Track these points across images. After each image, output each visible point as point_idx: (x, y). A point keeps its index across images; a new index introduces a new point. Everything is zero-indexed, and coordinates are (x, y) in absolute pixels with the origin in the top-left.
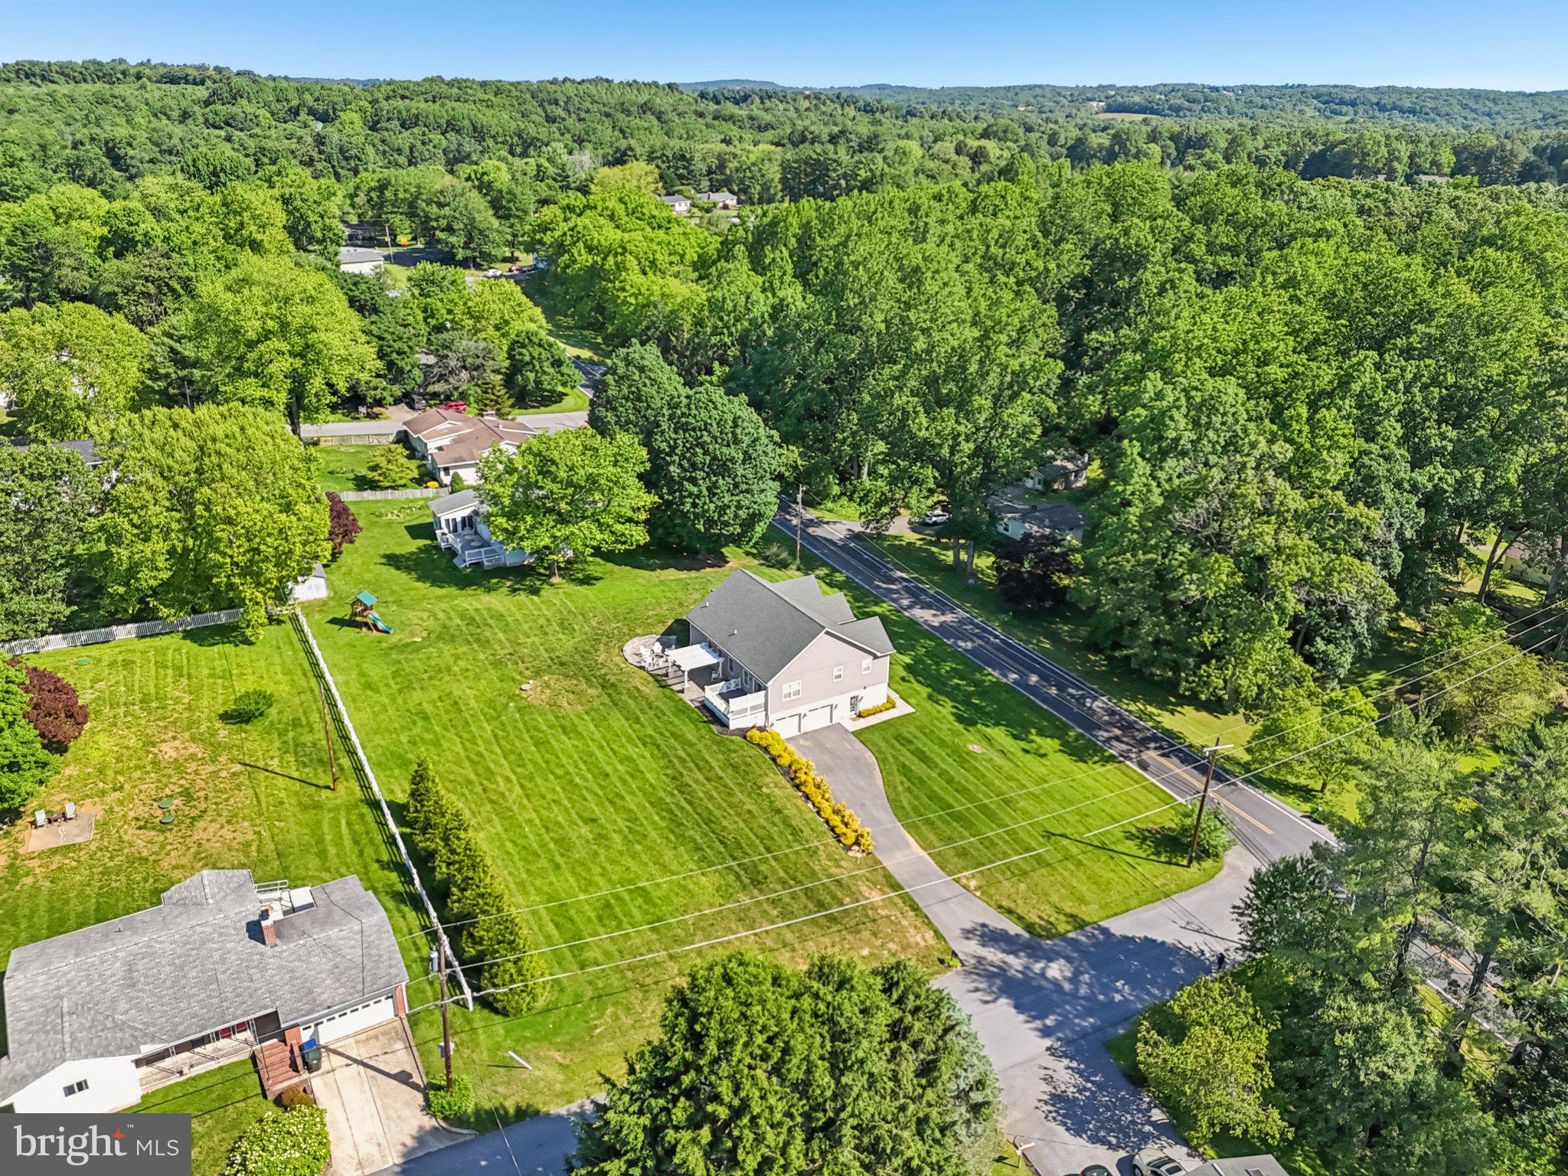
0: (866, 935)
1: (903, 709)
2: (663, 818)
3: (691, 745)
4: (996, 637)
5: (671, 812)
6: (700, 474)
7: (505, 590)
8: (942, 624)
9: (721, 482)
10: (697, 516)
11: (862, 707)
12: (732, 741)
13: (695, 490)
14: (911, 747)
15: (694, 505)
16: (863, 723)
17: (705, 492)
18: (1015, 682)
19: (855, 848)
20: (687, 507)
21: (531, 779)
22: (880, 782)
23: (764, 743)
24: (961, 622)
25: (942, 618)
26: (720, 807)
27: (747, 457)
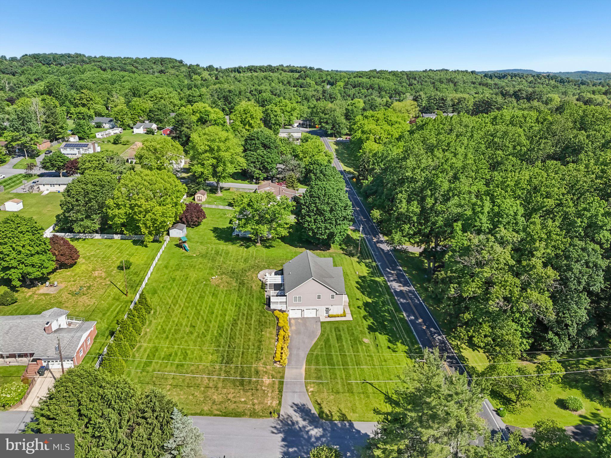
0: (249, 394)
1: (349, 317)
2: (217, 332)
3: (252, 310)
4: (419, 300)
5: (222, 331)
6: (312, 214)
7: (238, 245)
8: (401, 291)
9: (319, 218)
10: (309, 229)
11: (331, 313)
12: (267, 313)
13: (309, 219)
14: (338, 333)
15: (309, 225)
16: (329, 319)
17: (313, 221)
18: (411, 321)
19: (278, 363)
20: (306, 226)
21: (187, 308)
22: (314, 342)
23: (278, 316)
24: (410, 291)
25: (402, 288)
26: (240, 334)
27: (331, 211)
